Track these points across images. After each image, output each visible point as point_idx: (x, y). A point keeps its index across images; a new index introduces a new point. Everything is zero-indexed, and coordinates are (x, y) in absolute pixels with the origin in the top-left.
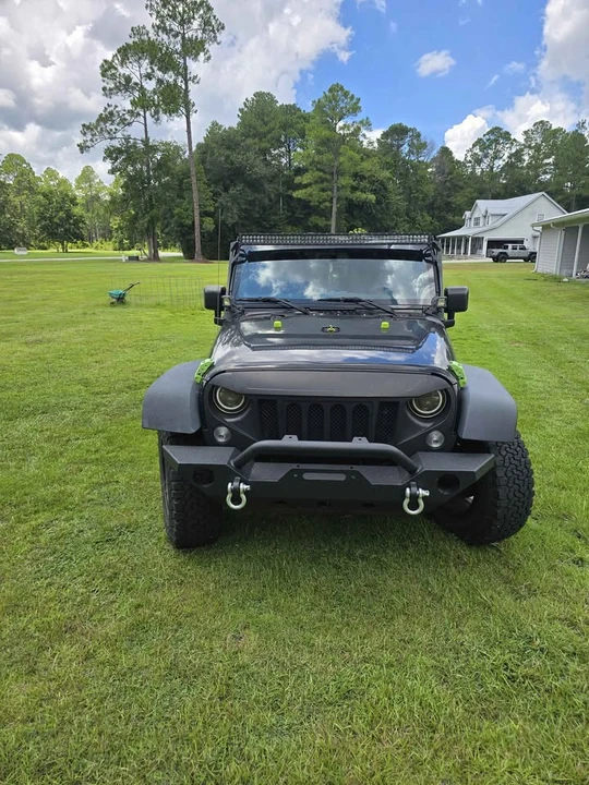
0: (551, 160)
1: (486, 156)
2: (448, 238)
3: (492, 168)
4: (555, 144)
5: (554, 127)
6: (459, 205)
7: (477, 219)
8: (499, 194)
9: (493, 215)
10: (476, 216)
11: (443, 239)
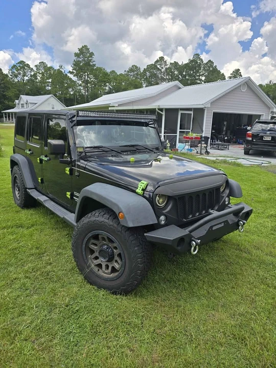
0: (50, 80)
1: (20, 74)
2: (9, 113)
3: (24, 80)
4: (50, 73)
5: (48, 66)
6: (10, 97)
7: (22, 104)
8: (28, 93)
9: (30, 103)
10: (22, 102)
11: (5, 113)
